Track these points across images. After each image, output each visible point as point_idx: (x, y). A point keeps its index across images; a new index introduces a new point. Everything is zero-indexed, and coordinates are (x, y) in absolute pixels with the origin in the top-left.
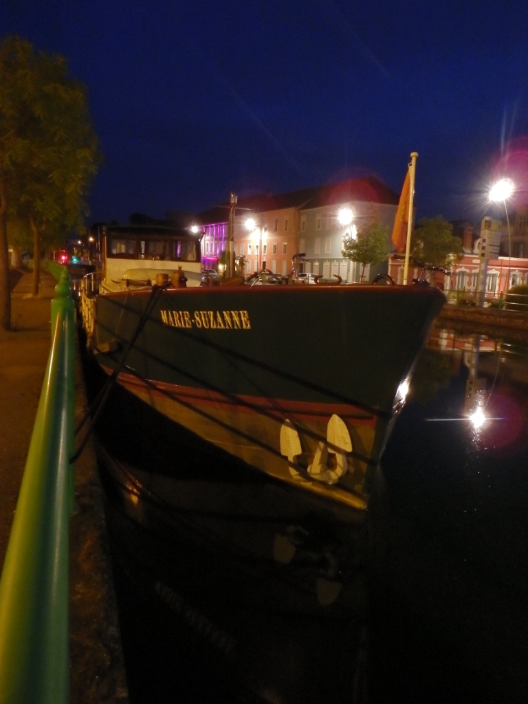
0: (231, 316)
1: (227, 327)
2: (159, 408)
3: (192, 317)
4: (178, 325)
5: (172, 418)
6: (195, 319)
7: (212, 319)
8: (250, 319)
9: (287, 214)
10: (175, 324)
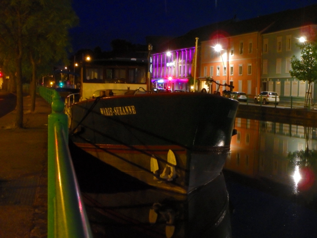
0: (128, 109)
1: (127, 114)
2: (101, 159)
3: (113, 110)
4: (108, 114)
5: (107, 162)
6: (114, 111)
7: (121, 110)
8: (136, 109)
9: (251, 38)
10: (106, 114)
